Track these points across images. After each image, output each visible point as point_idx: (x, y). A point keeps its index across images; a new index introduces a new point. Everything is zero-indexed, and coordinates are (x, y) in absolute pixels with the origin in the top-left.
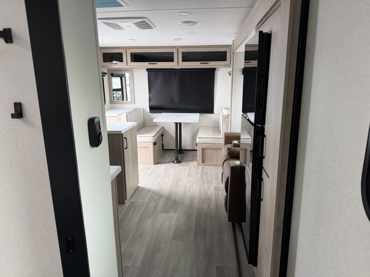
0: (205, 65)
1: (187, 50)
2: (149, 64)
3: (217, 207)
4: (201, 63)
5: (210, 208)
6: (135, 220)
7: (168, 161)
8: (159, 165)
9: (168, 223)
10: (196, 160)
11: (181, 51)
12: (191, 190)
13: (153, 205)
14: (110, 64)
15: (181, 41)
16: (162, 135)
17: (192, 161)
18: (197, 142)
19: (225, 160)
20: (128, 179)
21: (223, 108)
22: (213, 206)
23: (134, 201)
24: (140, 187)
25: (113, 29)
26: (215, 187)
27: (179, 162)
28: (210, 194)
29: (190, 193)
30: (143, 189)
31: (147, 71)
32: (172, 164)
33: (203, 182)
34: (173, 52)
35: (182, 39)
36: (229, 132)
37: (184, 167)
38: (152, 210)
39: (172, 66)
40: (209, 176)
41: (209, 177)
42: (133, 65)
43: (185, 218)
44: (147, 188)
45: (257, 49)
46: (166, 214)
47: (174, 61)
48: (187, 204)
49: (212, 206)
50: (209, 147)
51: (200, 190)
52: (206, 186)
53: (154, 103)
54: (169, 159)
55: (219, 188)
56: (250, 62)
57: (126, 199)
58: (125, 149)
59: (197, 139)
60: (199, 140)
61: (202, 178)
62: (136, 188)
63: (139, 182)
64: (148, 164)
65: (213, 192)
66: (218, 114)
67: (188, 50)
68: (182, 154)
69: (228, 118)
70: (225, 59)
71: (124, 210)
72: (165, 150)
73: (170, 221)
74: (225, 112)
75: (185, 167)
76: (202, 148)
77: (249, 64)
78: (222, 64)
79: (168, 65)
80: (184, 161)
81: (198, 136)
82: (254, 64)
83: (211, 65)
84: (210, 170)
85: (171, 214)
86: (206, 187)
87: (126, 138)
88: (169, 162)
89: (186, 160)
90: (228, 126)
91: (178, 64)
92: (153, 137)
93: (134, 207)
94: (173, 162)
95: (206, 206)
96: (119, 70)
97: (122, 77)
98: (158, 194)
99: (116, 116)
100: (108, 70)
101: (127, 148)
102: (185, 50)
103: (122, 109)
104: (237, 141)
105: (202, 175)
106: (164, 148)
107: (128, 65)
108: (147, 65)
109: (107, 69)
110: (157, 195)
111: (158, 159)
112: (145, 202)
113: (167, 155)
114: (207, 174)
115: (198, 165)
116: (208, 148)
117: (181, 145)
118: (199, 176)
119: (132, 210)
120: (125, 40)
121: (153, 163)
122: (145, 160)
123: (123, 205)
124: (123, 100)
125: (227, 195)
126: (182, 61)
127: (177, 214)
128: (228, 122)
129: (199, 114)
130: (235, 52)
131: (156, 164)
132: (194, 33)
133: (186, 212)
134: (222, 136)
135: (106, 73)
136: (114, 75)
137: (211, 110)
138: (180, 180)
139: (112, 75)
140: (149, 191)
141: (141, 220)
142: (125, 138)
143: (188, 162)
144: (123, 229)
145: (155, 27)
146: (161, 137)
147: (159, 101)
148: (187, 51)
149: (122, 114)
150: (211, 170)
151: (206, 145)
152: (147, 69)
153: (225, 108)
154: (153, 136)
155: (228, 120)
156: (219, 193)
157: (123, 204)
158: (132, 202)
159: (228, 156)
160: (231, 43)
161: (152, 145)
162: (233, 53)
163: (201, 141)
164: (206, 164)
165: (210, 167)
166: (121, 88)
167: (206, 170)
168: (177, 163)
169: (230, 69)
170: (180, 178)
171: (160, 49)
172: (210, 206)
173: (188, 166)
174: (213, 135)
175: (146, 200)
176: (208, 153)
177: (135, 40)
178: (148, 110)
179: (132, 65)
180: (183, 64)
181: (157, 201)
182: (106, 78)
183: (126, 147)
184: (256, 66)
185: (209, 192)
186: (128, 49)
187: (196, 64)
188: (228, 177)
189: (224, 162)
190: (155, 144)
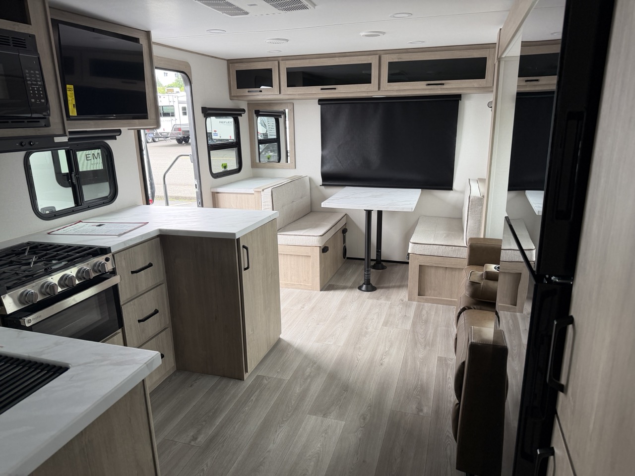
0: (437, 89)
1: (399, 58)
2: (322, 89)
3: (437, 412)
4: (428, 85)
5: (421, 414)
6: (254, 424)
7: (350, 284)
8: (331, 293)
9: (319, 445)
10: (407, 286)
11: (386, 60)
12: (386, 360)
13: (298, 391)
14: (249, 92)
15: (382, 36)
16: (344, 231)
17: (400, 287)
18: (409, 252)
19: (464, 309)
20: (253, 330)
21: (472, 180)
22: (427, 410)
23: (263, 374)
24: (284, 341)
25: (224, 14)
26: (440, 359)
27: (371, 288)
28: (425, 378)
29: (383, 367)
30: (289, 345)
31: (319, 104)
32: (357, 293)
33: (415, 343)
34: (371, 63)
35: (384, 33)
36: (482, 236)
37: (380, 301)
38: (293, 402)
39: (367, 92)
40: (431, 327)
41: (431, 331)
42: (291, 93)
43: (360, 436)
44: (296, 346)
45: (557, 49)
46: (320, 418)
47: (371, 83)
48: (371, 397)
49: (425, 410)
50: (435, 263)
51: (405, 362)
52: (421, 353)
53: (329, 168)
54: (353, 279)
55: (449, 362)
56: (537, 80)
57: (247, 371)
58: (245, 269)
59: (411, 245)
60: (413, 248)
61: (414, 332)
62: (273, 343)
63: (282, 332)
64: (311, 289)
65: (435, 373)
66: (463, 192)
67: (401, 58)
68: (381, 271)
69: (482, 205)
70: (481, 75)
71: (240, 395)
72: (349, 258)
73: (325, 438)
74: (476, 190)
75: (382, 301)
76: (420, 265)
77: (536, 85)
78: (475, 86)
79: (358, 90)
80: (382, 288)
81: (412, 241)
82: (548, 83)
83: (450, 87)
84: (434, 313)
85: (331, 421)
86: (420, 356)
87: (247, 248)
88: (351, 288)
89: (385, 285)
90: (480, 221)
91: (379, 88)
92: (319, 238)
93: (258, 391)
94: (360, 288)
95: (412, 407)
96: (270, 103)
97: (277, 116)
98: (315, 363)
99: (253, 194)
100: (248, 104)
101: (248, 268)
102: (395, 58)
103: (273, 178)
104: (494, 266)
105: (414, 324)
106: (348, 256)
107: (282, 93)
108: (318, 92)
109: (246, 103)
110: (312, 366)
111: (331, 279)
112: (284, 380)
113: (350, 272)
114: (426, 322)
115: (410, 299)
116: (432, 267)
117: (381, 252)
118: (408, 325)
119: (253, 398)
120: (268, 41)
121: (319, 288)
122: (305, 281)
123: (240, 383)
124: (279, 161)
125: (459, 404)
126: (389, 82)
127: (343, 423)
128: (481, 213)
129: (420, 190)
130: (503, 56)
131: (325, 290)
132: (406, 15)
133: (364, 419)
134: (464, 242)
135: (244, 110)
136: (260, 113)
137: (446, 184)
138: (366, 333)
139: (258, 113)
140: (298, 351)
141: (266, 427)
142: (244, 247)
143: (391, 290)
144: (223, 446)
145: (314, 5)
146: (342, 234)
147: (340, 162)
148: (400, 61)
149: (263, 190)
150: (436, 312)
151: (429, 258)
152: (320, 100)
153: (479, 179)
154: (321, 234)
155: (482, 209)
156: (448, 376)
157: (241, 380)
158: (258, 377)
159: (472, 299)
160: (494, 40)
161: (317, 252)
162: (499, 60)
163: (419, 250)
164: (427, 298)
165: (435, 305)
166: (277, 138)
167: (425, 312)
168: (367, 290)
169: (491, 97)
170: (366, 328)
171: (345, 58)
172: (421, 410)
173: (388, 298)
174: (445, 237)
175: (287, 377)
176: (433, 277)
177: (287, 40)
178: (319, 180)
179: (288, 93)
180: (389, 88)
181: (309, 380)
182: (243, 120)
183: (246, 266)
184: (554, 88)
185: (426, 370)
186: (282, 60)
187: (416, 88)
188: (464, 363)
189: (460, 313)
190: (324, 250)
